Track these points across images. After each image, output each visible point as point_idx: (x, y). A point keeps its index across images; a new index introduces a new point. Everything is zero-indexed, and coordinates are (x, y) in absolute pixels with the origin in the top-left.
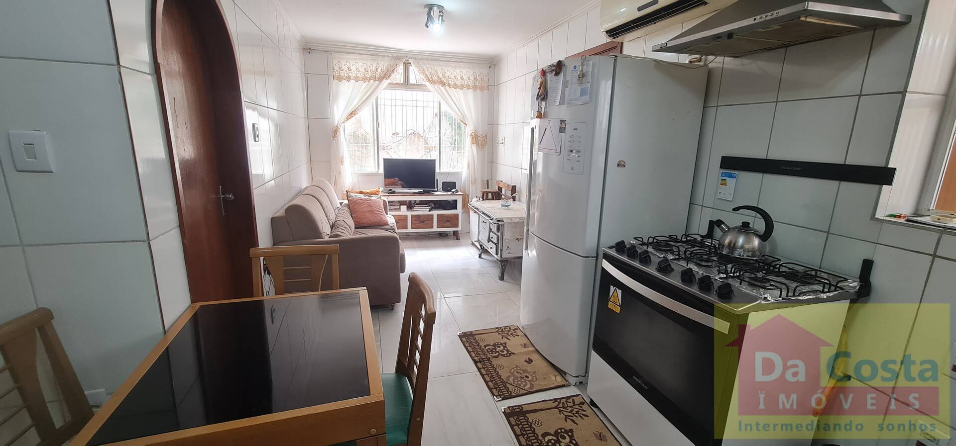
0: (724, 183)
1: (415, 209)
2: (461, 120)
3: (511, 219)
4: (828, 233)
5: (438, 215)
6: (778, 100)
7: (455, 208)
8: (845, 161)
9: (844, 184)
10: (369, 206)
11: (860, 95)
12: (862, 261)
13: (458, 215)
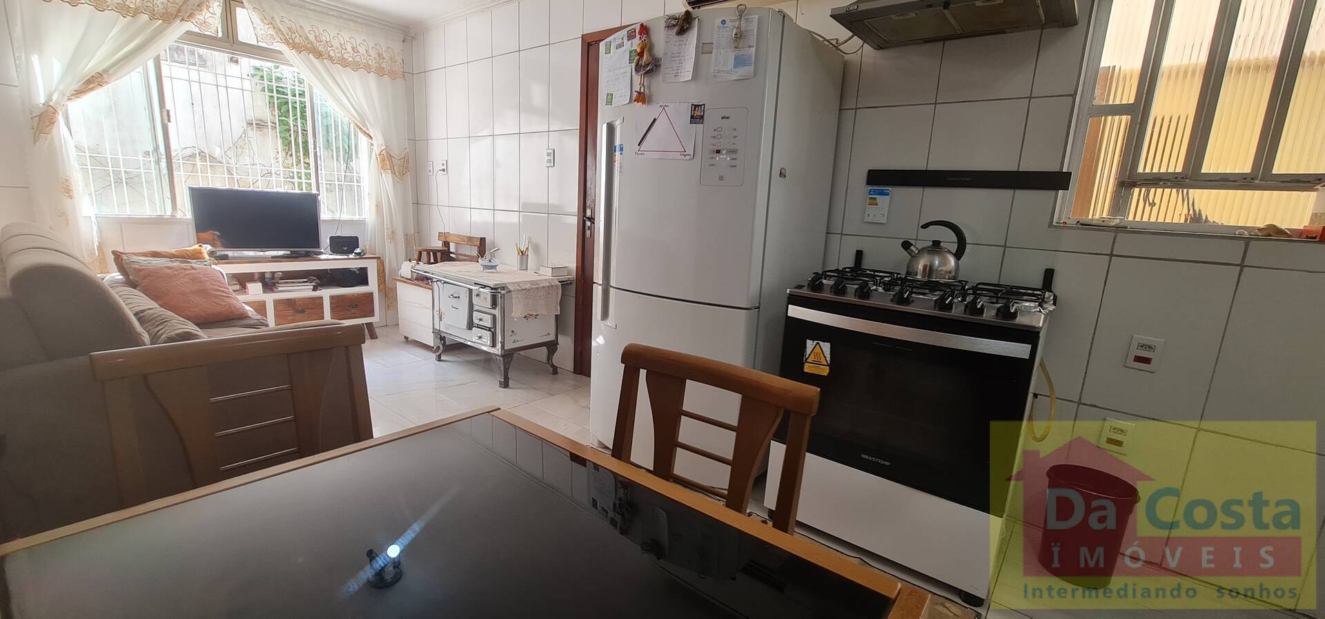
0: (873, 202)
1: (280, 289)
2: (358, 126)
3: (518, 284)
4: (1005, 246)
5: (332, 298)
6: (938, 102)
7: (364, 281)
8: (1018, 169)
9: (1019, 193)
10: (194, 279)
11: (1030, 98)
12: (1044, 270)
13: (372, 294)
